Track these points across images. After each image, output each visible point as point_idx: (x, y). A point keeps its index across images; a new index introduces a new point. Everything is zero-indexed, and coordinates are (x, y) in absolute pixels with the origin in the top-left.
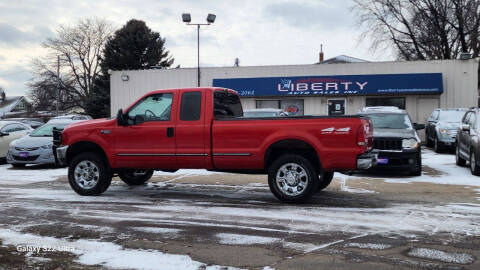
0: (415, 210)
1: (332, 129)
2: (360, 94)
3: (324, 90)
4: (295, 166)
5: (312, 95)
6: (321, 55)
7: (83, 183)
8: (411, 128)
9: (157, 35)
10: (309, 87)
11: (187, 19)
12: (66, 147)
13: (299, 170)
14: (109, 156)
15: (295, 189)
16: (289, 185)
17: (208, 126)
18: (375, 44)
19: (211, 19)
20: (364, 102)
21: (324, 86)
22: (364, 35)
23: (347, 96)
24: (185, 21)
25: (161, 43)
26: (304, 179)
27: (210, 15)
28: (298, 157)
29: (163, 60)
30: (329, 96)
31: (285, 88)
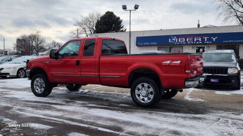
0: (224, 117)
1: (169, 62)
2: (213, 43)
3: (194, 42)
4: (146, 85)
5: (187, 44)
6: (199, 25)
7: (38, 90)
8: (235, 61)
9: (119, 18)
10: (186, 40)
11: (124, 8)
12: (29, 70)
13: (149, 87)
14: (49, 75)
15: (146, 99)
16: (143, 96)
17: (97, 59)
18: (226, 19)
19: (136, 7)
20: (215, 48)
21: (194, 39)
22: (220, 14)
23: (206, 44)
24: (123, 9)
25: (121, 22)
26: (151, 93)
27: (136, 5)
28: (148, 79)
29: (121, 29)
30: (196, 44)
31: (173, 41)
